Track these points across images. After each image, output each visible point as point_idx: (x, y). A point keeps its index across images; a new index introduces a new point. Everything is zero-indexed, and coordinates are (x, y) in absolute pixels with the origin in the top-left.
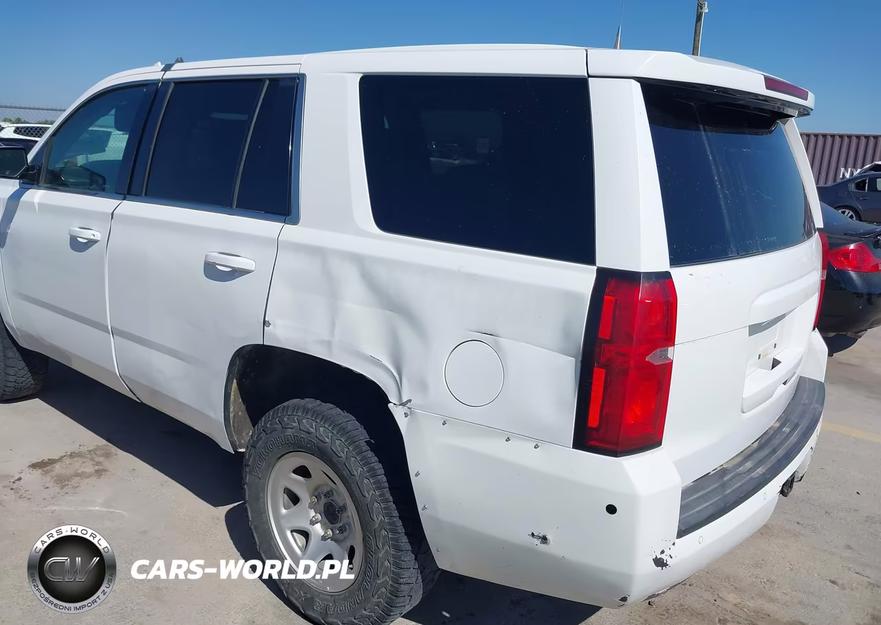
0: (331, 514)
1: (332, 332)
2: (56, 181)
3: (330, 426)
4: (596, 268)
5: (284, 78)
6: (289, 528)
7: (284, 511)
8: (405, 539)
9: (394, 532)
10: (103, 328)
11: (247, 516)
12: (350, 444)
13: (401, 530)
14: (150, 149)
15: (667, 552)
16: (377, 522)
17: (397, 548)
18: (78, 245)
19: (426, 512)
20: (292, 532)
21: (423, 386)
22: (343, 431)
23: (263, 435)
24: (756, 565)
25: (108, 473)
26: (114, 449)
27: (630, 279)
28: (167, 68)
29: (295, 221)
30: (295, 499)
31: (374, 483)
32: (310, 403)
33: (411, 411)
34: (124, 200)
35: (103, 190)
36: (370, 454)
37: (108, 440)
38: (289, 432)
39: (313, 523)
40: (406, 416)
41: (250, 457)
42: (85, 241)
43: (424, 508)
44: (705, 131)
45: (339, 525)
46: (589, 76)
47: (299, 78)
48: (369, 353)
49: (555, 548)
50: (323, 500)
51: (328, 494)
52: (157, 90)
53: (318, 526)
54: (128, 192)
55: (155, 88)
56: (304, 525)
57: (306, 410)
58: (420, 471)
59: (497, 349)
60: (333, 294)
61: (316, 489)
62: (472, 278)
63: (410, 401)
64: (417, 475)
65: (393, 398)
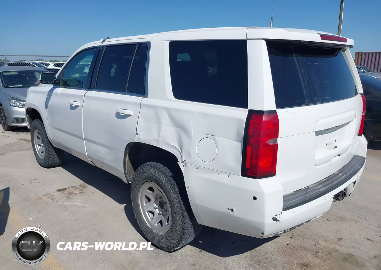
0: (161, 205)
1: (159, 136)
2: (66, 85)
3: (159, 171)
4: (248, 110)
5: (143, 44)
6: (147, 211)
7: (145, 204)
8: (186, 213)
9: (182, 210)
10: (82, 138)
11: (132, 207)
12: (166, 178)
13: (184, 209)
14: (97, 71)
15: (278, 215)
16: (176, 206)
17: (183, 216)
18: (72, 108)
19: (192, 201)
20: (148, 212)
21: (189, 155)
22: (164, 173)
23: (137, 176)
24: (336, 232)
25: (84, 193)
26: (87, 185)
27: (260, 113)
28: (103, 41)
29: (147, 97)
30: (149, 200)
31: (175, 192)
32: (153, 163)
33: (185, 165)
34: (88, 90)
35: (82, 87)
36: (173, 181)
37: (85, 182)
38: (146, 174)
39: (155, 209)
40: (184, 166)
41: (132, 184)
42: (75, 106)
43: (191, 200)
44: (296, 57)
45: (164, 209)
46: (247, 39)
47: (148, 43)
48: (171, 144)
49: (236, 214)
50: (159, 200)
51: (160, 198)
52: (100, 49)
53: (157, 210)
54: (90, 87)
55: (99, 49)
56: (152, 209)
57: (151, 166)
58: (189, 186)
59: (215, 140)
60: (159, 122)
61: (157, 196)
62: (205, 115)
63: (185, 161)
64: (188, 188)
65: (179, 160)
